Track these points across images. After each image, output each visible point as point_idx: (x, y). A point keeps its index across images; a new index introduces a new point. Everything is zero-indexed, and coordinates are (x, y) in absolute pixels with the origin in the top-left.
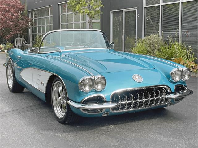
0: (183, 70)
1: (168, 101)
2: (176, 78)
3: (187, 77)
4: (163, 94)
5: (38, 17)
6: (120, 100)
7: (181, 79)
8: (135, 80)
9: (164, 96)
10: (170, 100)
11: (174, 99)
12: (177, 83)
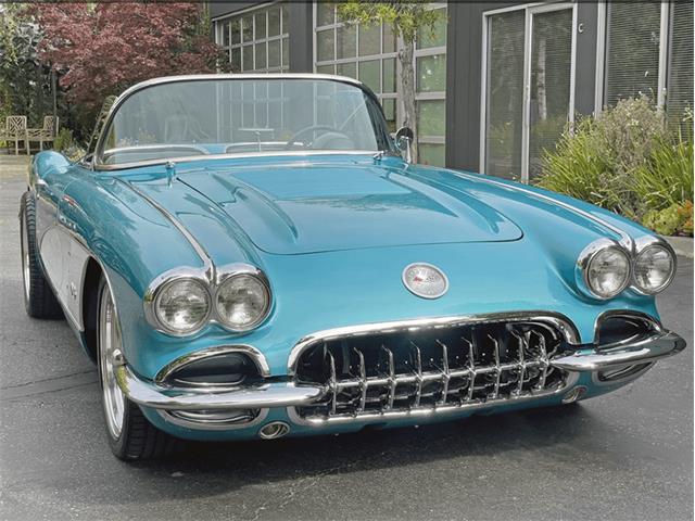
0: (639, 249)
1: (563, 381)
2: (601, 280)
3: (655, 280)
4: (539, 353)
5: (244, 41)
6: (334, 374)
7: (627, 288)
8: (414, 286)
9: (542, 360)
10: (572, 379)
11: (595, 374)
12: (612, 303)
